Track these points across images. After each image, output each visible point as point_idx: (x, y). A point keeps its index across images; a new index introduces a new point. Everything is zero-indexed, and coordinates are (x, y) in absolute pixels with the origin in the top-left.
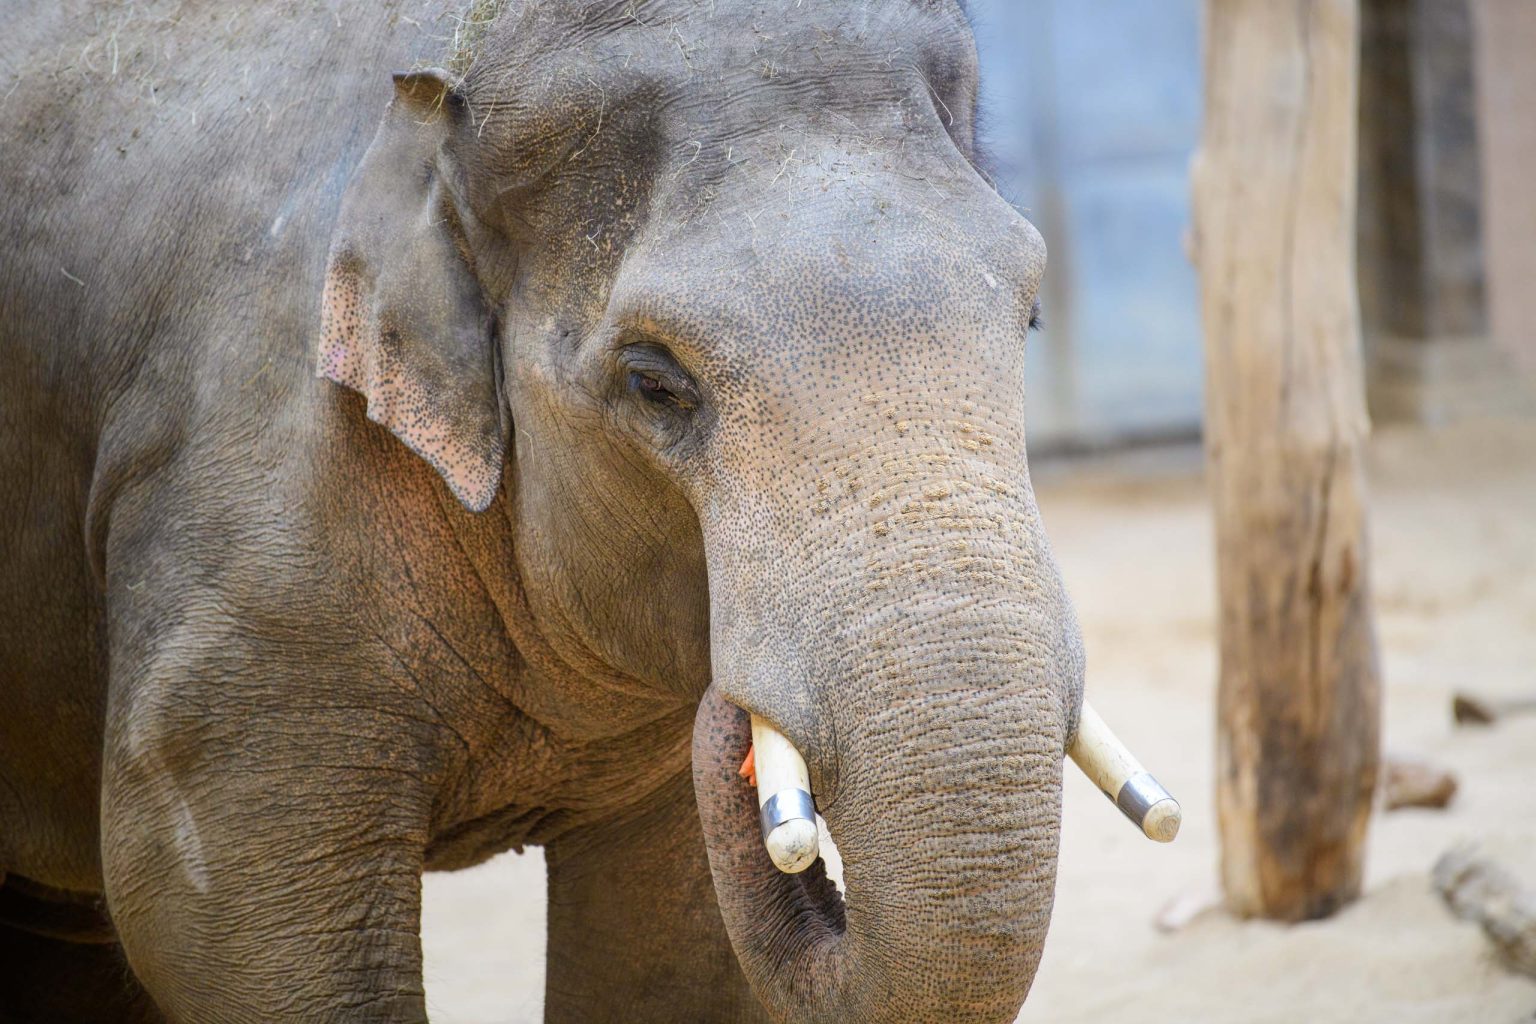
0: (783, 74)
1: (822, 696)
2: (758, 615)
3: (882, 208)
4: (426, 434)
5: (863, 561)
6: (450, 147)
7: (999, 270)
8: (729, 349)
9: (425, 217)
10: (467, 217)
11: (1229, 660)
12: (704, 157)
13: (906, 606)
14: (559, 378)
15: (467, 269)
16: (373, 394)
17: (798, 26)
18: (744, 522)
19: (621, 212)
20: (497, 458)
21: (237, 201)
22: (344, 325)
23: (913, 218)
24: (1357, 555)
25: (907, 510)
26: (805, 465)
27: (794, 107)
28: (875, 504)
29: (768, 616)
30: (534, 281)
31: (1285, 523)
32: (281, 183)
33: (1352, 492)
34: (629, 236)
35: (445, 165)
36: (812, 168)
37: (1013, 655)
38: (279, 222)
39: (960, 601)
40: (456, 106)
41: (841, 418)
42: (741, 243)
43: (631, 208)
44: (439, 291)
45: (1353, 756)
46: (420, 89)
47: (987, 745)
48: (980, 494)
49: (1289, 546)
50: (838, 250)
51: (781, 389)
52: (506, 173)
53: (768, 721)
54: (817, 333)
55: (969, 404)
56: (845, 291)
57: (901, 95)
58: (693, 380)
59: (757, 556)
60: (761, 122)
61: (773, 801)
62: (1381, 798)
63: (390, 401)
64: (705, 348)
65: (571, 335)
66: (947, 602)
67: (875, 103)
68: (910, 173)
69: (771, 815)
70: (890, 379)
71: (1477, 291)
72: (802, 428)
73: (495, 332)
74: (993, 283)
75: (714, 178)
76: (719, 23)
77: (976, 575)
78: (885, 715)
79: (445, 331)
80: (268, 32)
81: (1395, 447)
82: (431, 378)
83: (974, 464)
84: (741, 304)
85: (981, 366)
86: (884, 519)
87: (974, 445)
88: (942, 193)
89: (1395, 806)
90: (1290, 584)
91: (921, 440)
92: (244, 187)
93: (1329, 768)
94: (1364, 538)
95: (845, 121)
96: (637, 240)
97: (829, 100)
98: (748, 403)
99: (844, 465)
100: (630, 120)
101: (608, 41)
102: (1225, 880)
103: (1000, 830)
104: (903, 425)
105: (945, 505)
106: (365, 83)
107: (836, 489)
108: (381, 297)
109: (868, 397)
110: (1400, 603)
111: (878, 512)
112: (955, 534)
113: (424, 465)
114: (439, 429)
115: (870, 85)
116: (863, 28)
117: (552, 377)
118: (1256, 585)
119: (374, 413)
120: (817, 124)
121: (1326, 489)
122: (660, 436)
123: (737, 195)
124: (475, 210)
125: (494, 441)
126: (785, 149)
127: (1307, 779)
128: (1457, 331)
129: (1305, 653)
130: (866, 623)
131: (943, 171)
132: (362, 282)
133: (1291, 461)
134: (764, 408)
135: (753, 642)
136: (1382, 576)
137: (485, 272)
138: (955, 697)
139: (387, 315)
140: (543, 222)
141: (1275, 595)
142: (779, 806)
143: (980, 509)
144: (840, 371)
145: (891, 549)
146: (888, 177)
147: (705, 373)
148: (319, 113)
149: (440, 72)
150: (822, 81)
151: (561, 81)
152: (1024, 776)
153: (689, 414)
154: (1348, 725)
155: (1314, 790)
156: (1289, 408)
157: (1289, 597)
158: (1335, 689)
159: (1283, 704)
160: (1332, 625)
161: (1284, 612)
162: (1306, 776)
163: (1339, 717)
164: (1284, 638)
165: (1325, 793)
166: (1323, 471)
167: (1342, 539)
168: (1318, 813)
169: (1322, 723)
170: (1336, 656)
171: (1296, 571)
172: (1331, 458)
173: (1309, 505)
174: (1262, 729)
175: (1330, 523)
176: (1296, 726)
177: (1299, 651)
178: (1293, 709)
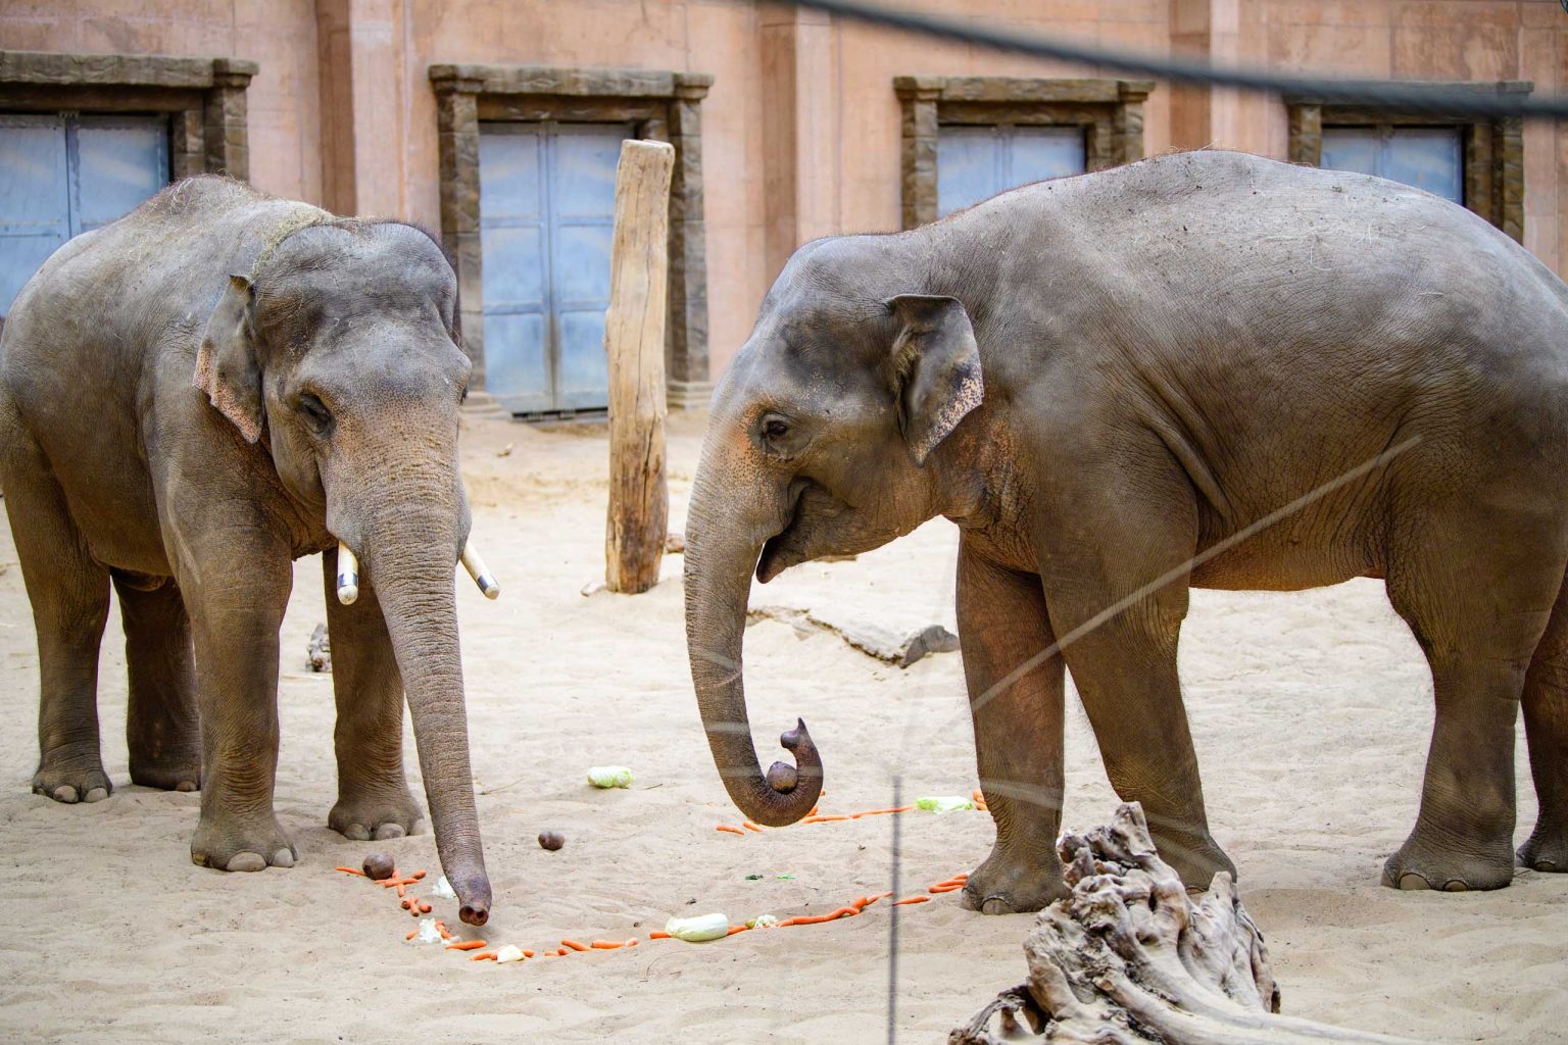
0: (375, 294)
1: (366, 538)
2: (346, 503)
3: (406, 351)
4: (234, 413)
5: (386, 488)
6: (250, 305)
7: (451, 377)
8: (342, 401)
9: (238, 331)
10: (253, 333)
11: (613, 495)
12: (340, 325)
13: (400, 508)
14: (280, 400)
15: (251, 353)
16: (213, 396)
17: (382, 275)
18: (343, 466)
19: (305, 340)
20: (261, 423)
21: (175, 305)
22: (204, 367)
23: (418, 355)
24: (661, 460)
25: (404, 470)
26: (367, 449)
27: (378, 306)
28: (392, 467)
29: (349, 505)
30: (275, 361)
31: (636, 447)
32: (192, 299)
33: (660, 436)
34: (307, 350)
35: (246, 312)
36: (381, 332)
37: (439, 530)
38: (190, 314)
39: (420, 507)
40: (252, 291)
41: (382, 432)
42: (350, 360)
43: (308, 340)
44: (242, 360)
45: (657, 533)
46: (241, 282)
47: (425, 563)
48: (433, 465)
49: (638, 456)
50: (387, 367)
51: (359, 419)
52: (267, 319)
53: (345, 545)
54: (376, 398)
55: (433, 429)
56: (388, 383)
57: (420, 305)
58: (328, 411)
59: (347, 481)
60: (364, 311)
61: (342, 576)
62: (665, 550)
63: (220, 399)
64: (333, 400)
65: (282, 384)
66: (416, 507)
67: (410, 308)
68: (420, 336)
69: (342, 581)
70: (402, 418)
71: (705, 363)
72: (366, 434)
73: (261, 377)
74: (447, 382)
75: (343, 333)
76: (352, 272)
77: (427, 498)
78: (389, 549)
79: (243, 374)
80: (193, 243)
81: (675, 418)
82: (237, 391)
83: (432, 453)
84: (348, 384)
85: (439, 414)
86: (395, 473)
87: (433, 445)
88: (431, 345)
89: (670, 552)
90: (637, 469)
91: (413, 442)
92: (177, 300)
93: (648, 537)
94: (665, 454)
95: (397, 313)
96: (310, 352)
97: (392, 304)
98: (347, 422)
99: (382, 450)
100: (312, 306)
101: (308, 275)
102: (608, 578)
103: (431, 593)
104: (406, 436)
105: (419, 468)
106: (228, 267)
107: (378, 459)
108: (220, 359)
109: (393, 424)
110: (674, 477)
111: (393, 470)
112: (422, 481)
113: (234, 425)
114: (239, 411)
115: (408, 300)
116: (408, 277)
117: (277, 399)
118: (624, 468)
119: (214, 403)
120: (386, 314)
121: (651, 436)
122: (315, 429)
123: (351, 340)
124: (256, 331)
125: (260, 417)
126: (372, 323)
127: (641, 542)
128: (698, 378)
129: (642, 493)
130: (384, 513)
131: (434, 336)
132: (212, 352)
133: (639, 424)
134: (353, 425)
135: (343, 513)
136: (670, 467)
137: (258, 353)
138: (415, 544)
139: (221, 366)
140: (278, 339)
141: (632, 473)
142: (344, 578)
143: (432, 471)
144: (383, 413)
145: (397, 485)
146: (411, 337)
147: (332, 409)
148: (209, 275)
149: (247, 277)
150: (389, 297)
151: (289, 288)
152: (441, 575)
153: (326, 423)
154: (656, 521)
155: (642, 545)
156: (640, 404)
157: (636, 474)
158: (651, 508)
159: (633, 513)
160: (651, 485)
161: (635, 479)
162: (640, 540)
163: (652, 518)
164: (634, 490)
165: (646, 546)
166: (650, 427)
167: (656, 454)
168: (644, 553)
169: (646, 520)
170: (652, 496)
171: (639, 464)
172: (654, 422)
173: (645, 440)
174: (625, 522)
175: (653, 447)
176: (637, 521)
177: (639, 494)
178: (636, 515)
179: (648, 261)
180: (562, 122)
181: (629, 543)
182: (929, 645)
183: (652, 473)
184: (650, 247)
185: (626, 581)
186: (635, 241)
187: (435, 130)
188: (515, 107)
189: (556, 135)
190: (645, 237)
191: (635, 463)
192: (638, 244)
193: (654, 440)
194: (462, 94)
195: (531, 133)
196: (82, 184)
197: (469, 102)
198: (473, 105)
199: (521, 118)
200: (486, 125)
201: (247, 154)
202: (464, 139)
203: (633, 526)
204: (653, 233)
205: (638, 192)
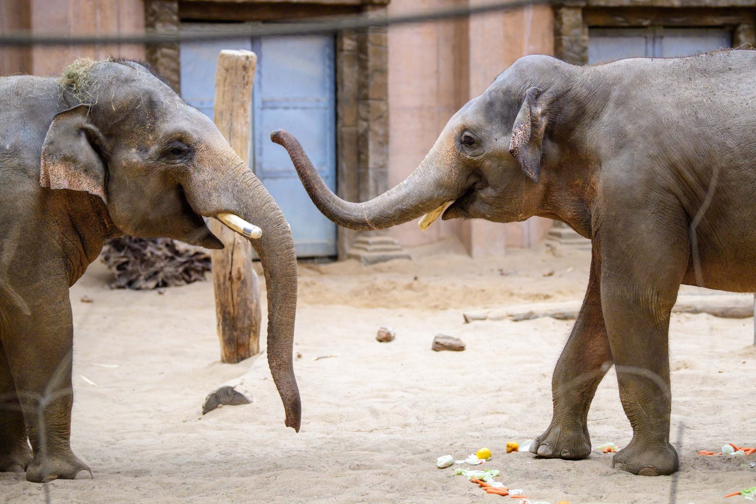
8: (196, 136)
14: (143, 160)
24: (242, 271)
31: (222, 261)
38: (8, 146)
45: (247, 322)
49: (224, 267)
52: (115, 118)
58: (188, 146)
65: (144, 149)
90: (225, 277)
93: (239, 325)
98: (203, 147)
117: (140, 160)
118: (218, 275)
121: (232, 254)
127: (234, 328)
129: (230, 294)
134: (207, 147)
141: (222, 279)
151: (127, 93)
154: (245, 314)
155: (236, 330)
156: (223, 232)
157: (225, 280)
158: (239, 304)
159: (226, 307)
160: (236, 288)
161: (224, 283)
162: (233, 326)
163: (240, 312)
164: (224, 291)
165: (238, 331)
166: (231, 248)
167: (237, 267)
168: (238, 336)
169: (236, 312)
170: (238, 296)
171: (225, 273)
172: (234, 245)
173: (228, 257)
174: (222, 313)
175: (234, 262)
176: (229, 313)
177: (228, 294)
178: (228, 308)
179: (230, 134)
180: (665, 27)
181: (227, 328)
182: (222, 399)
183: (235, 280)
184: (231, 124)
185: (228, 355)
186: (222, 119)
187: (552, 34)
188: (619, 16)
189: (662, 37)
190: (228, 116)
191: (223, 272)
192: (223, 122)
193: (235, 257)
194: (569, 8)
195: (640, 36)
196: (264, 72)
197: (576, 13)
198: (579, 16)
199: (625, 24)
200: (594, 30)
201: (387, 52)
202: (570, 41)
203: (227, 316)
204: (234, 114)
205: (224, 86)
